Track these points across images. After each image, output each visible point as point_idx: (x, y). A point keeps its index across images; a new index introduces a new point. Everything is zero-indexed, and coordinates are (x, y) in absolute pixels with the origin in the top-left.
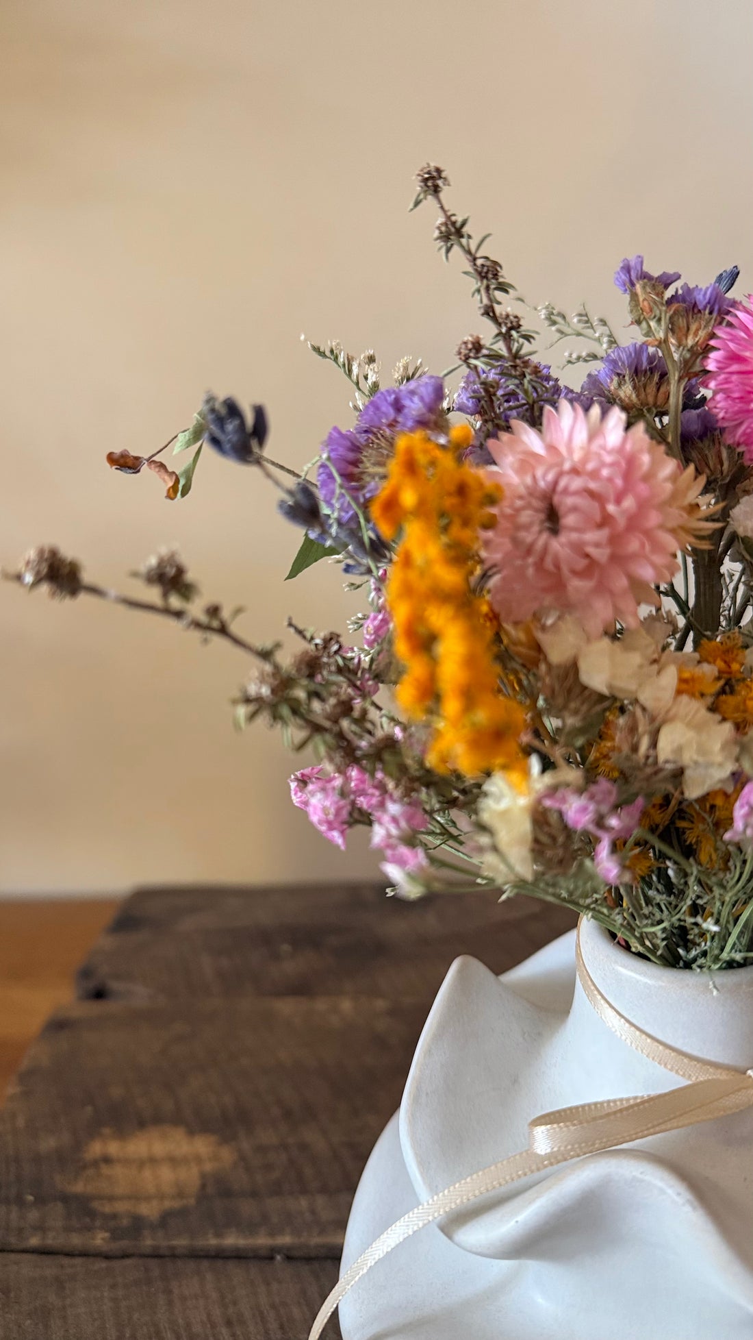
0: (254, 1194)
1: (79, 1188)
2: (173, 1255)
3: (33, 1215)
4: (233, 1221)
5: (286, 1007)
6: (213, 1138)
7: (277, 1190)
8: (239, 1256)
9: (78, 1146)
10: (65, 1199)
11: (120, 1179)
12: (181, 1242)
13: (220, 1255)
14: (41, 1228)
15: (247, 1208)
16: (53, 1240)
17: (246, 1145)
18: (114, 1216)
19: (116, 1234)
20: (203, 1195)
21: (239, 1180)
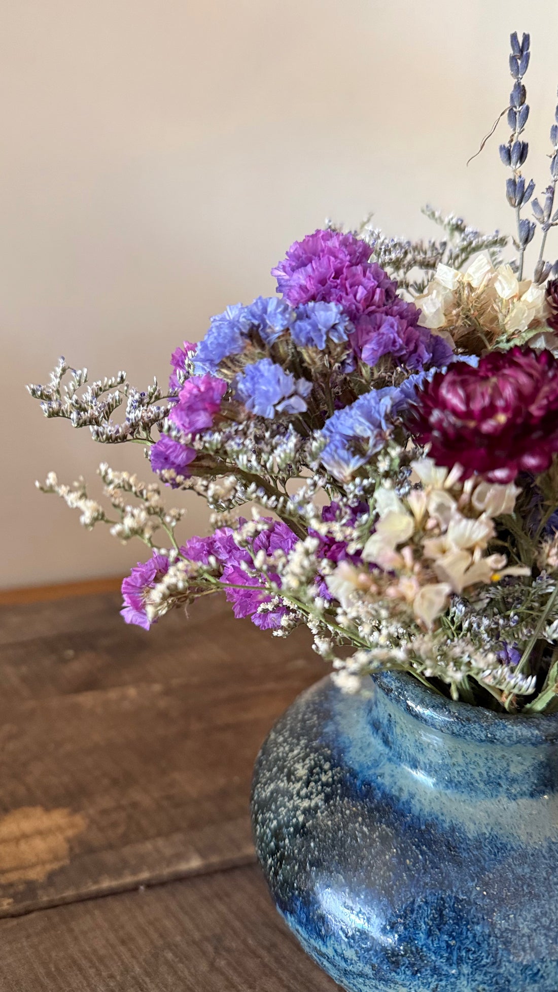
0: (111, 847)
2: (65, 903)
4: (103, 869)
5: (87, 699)
6: (66, 811)
7: (126, 840)
8: (113, 893)
12: (70, 893)
13: (99, 896)
15: (109, 857)
17: (92, 811)
18: (11, 885)
19: (17, 897)
20: (73, 856)
21: (96, 838)
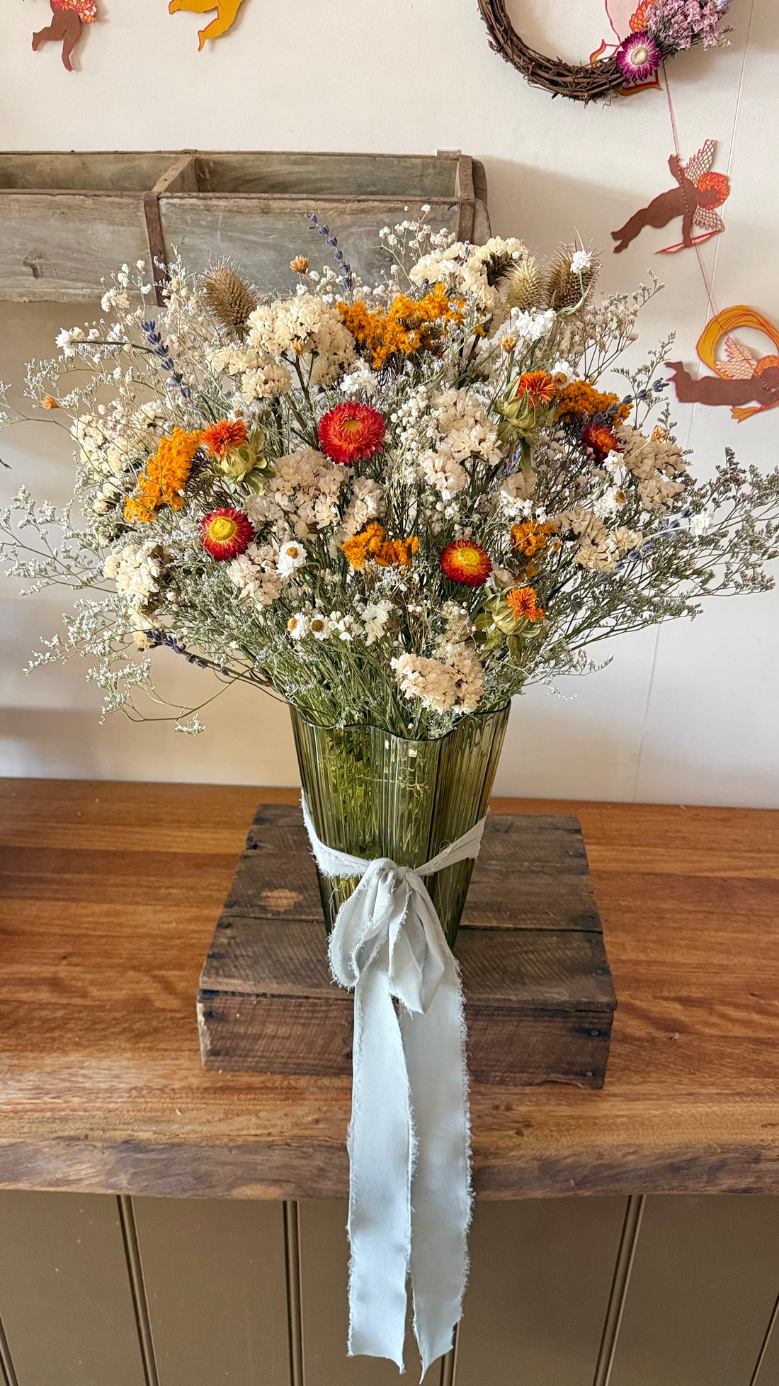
0: (309, 907)
1: (261, 903)
2: (288, 920)
3: (251, 910)
4: (303, 913)
6: (297, 892)
8: (305, 921)
9: (259, 893)
10: (259, 906)
11: (273, 902)
12: (290, 917)
13: (300, 921)
14: (254, 912)
15: (307, 910)
16: (258, 915)
17: (306, 895)
18: (272, 911)
19: (273, 914)
20: (295, 906)
21: (305, 903)
